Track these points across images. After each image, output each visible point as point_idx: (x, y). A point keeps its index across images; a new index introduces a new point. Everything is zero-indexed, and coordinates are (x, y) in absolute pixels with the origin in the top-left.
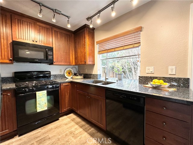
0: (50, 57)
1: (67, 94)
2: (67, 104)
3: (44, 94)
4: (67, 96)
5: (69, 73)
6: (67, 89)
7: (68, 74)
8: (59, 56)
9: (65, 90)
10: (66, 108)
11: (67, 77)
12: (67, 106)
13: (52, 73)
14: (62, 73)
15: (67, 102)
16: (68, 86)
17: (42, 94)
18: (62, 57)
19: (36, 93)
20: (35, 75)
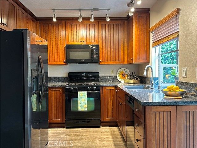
0: (96, 57)
1: (111, 101)
2: (110, 112)
3: (84, 94)
4: (110, 103)
5: (123, 75)
6: (110, 94)
7: (121, 76)
8: (107, 54)
9: (108, 94)
10: (108, 117)
11: (120, 80)
12: (110, 115)
13: (101, 75)
14: (114, 75)
15: (110, 110)
16: (111, 90)
17: (83, 94)
18: (110, 54)
19: (78, 92)
20: (84, 76)
